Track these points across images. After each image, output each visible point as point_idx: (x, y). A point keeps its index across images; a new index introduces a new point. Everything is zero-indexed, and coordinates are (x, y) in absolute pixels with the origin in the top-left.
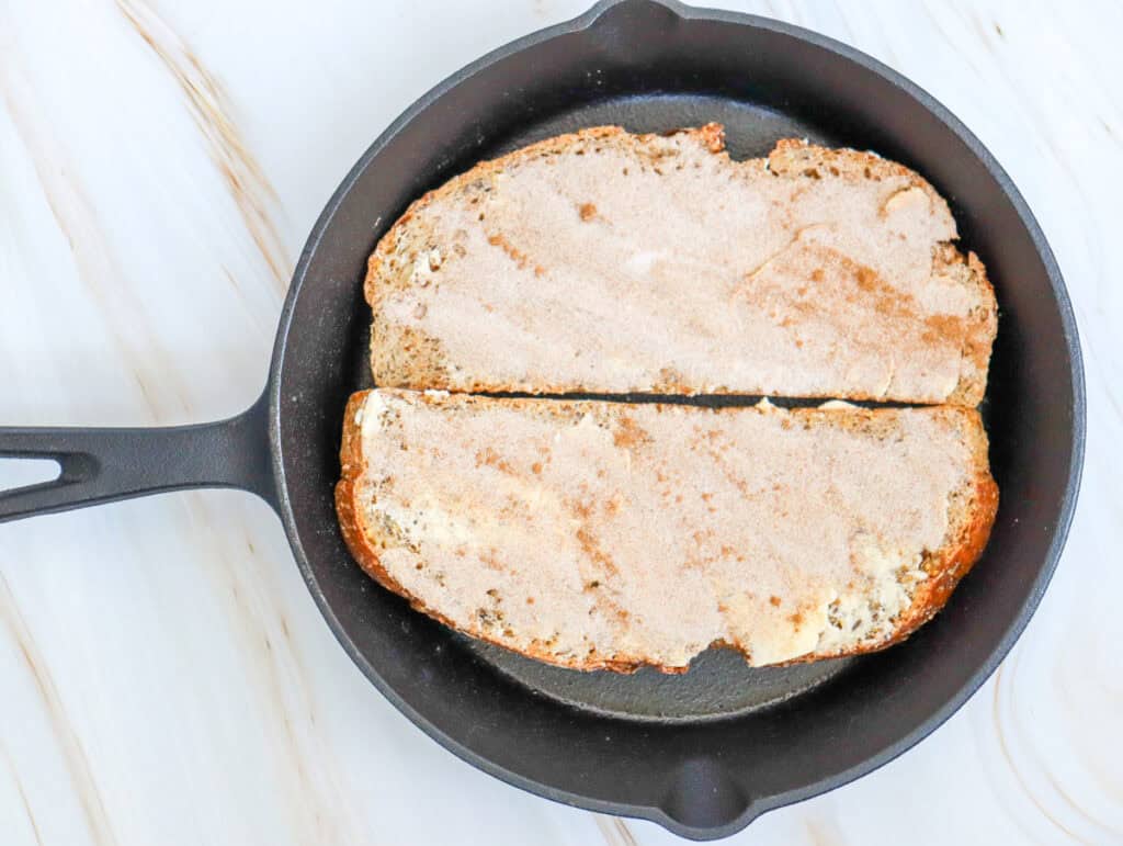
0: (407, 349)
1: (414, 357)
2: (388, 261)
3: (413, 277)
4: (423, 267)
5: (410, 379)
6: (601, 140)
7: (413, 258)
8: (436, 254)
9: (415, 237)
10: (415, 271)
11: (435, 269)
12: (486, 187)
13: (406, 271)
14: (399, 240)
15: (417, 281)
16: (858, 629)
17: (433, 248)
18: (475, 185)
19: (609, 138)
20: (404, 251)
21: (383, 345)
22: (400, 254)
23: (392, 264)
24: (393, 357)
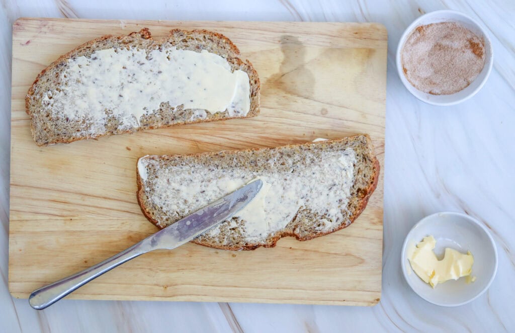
0: (45, 129)
1: (48, 132)
2: (32, 98)
3: (43, 102)
4: (46, 98)
5: (48, 141)
6: (105, 41)
7: (41, 95)
8: (50, 92)
9: (41, 88)
10: (43, 100)
11: (51, 98)
12: (65, 65)
13: (40, 100)
14: (35, 90)
15: (44, 103)
16: (338, 221)
17: (49, 90)
18: (60, 65)
19: (107, 40)
20: (38, 93)
21: (36, 130)
22: (36, 95)
23: (34, 99)
24: (40, 133)
